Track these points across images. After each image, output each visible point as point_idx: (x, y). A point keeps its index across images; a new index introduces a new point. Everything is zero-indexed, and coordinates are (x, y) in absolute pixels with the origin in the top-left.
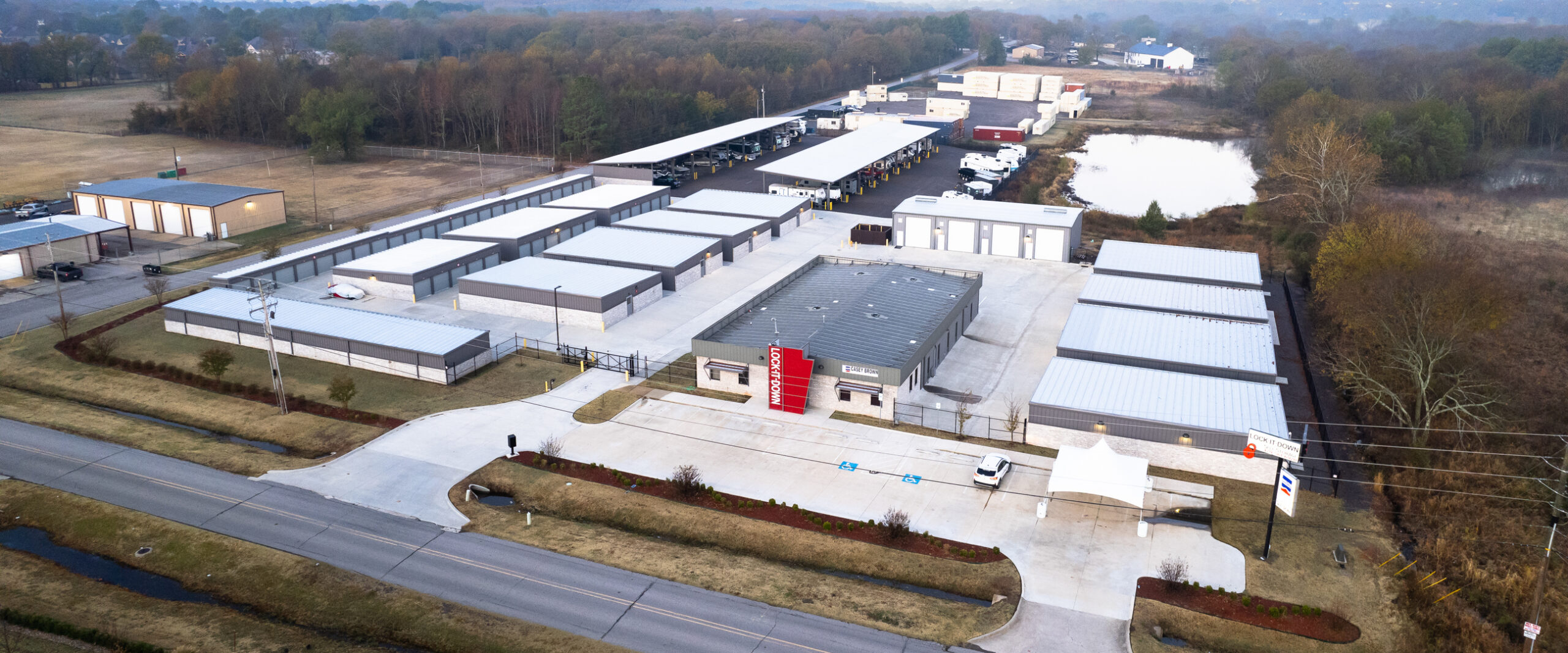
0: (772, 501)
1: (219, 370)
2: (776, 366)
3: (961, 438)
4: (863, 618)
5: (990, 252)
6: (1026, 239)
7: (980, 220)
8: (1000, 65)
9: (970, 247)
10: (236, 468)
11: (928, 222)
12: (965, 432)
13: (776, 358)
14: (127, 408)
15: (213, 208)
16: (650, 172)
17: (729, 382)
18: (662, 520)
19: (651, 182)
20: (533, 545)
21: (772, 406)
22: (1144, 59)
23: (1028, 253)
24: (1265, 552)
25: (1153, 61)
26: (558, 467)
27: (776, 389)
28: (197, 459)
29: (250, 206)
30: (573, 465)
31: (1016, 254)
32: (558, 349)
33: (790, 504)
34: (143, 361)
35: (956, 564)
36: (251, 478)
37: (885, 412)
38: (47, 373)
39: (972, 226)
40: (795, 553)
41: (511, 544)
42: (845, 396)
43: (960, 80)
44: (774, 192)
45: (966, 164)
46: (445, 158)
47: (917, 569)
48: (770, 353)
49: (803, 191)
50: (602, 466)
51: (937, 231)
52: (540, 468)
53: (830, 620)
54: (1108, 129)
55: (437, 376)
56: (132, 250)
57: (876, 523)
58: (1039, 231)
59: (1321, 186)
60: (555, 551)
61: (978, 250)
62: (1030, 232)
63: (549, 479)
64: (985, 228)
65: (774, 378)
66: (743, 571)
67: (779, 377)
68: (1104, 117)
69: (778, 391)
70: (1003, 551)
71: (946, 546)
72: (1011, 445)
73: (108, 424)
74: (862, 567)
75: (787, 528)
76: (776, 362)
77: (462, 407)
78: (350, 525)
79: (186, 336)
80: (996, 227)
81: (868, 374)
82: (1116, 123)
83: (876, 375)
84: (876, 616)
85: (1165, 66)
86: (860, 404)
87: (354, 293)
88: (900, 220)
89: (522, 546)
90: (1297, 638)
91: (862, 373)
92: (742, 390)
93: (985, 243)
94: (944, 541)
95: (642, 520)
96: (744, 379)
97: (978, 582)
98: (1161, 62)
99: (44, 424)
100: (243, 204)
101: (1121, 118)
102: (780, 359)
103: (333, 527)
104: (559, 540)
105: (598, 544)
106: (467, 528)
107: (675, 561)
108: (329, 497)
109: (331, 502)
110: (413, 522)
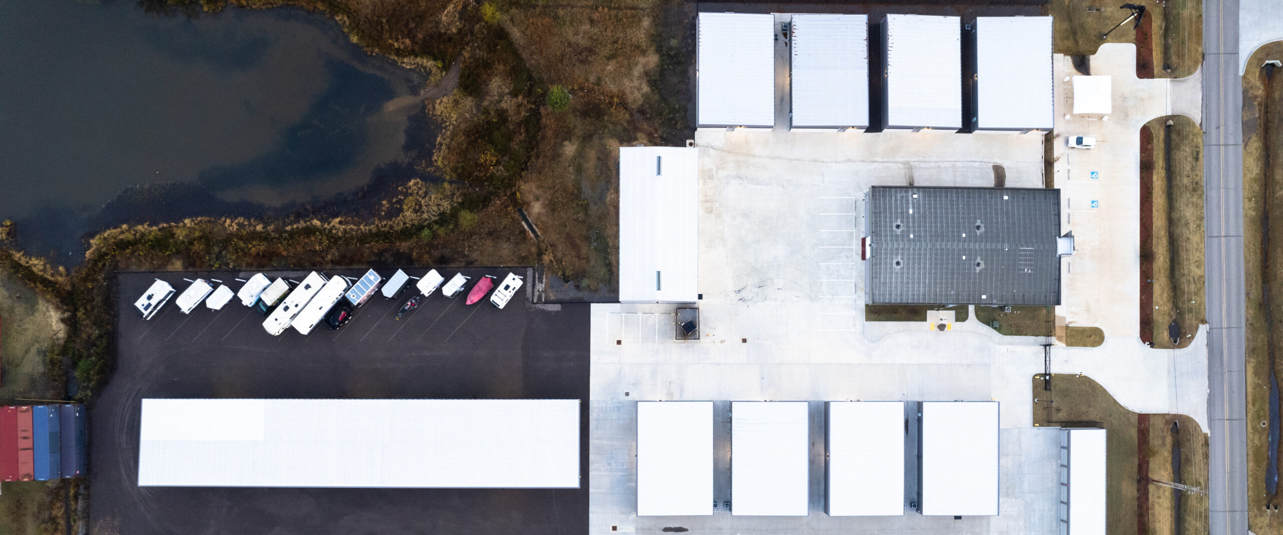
18: (1166, 258)
20: (1203, 292)
36: (1209, 436)
60: (1203, 282)
63: (1157, 318)
103: (1226, 370)
104: (1196, 284)
105: (1191, 269)
106: (1204, 322)
107: (1191, 237)
108: (1208, 391)
109: (1210, 387)
110: (1210, 345)
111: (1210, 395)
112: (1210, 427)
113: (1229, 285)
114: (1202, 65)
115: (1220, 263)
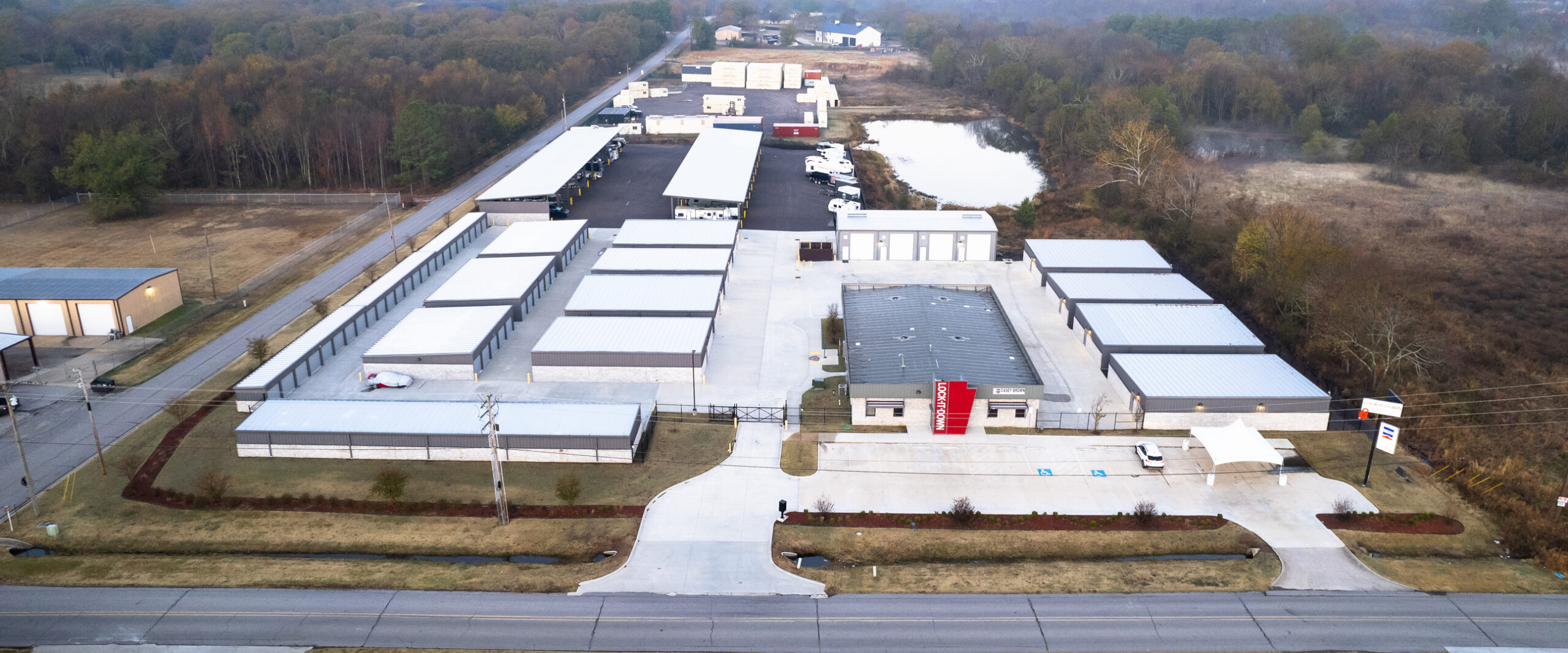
0: (1035, 513)
1: (398, 492)
2: (942, 398)
3: (1096, 432)
4: (1193, 587)
5: (927, 258)
6: (959, 244)
7: (918, 231)
8: (712, 49)
9: (909, 254)
10: (538, 589)
11: (871, 237)
12: (1100, 427)
13: (943, 393)
14: (316, 549)
15: (116, 301)
16: (547, 204)
17: (885, 416)
18: (966, 547)
19: (547, 215)
20: (901, 593)
21: (936, 432)
22: (836, 38)
23: (961, 257)
24: (1365, 481)
25: (845, 39)
26: (836, 521)
27: (941, 417)
28: (486, 586)
29: (150, 292)
30: (847, 517)
31: (950, 256)
32: (695, 410)
33: (1050, 513)
34: (263, 496)
35: (1203, 533)
36: (569, 594)
37: (1029, 421)
38: (164, 528)
39: (911, 237)
40: (1087, 550)
41: (879, 596)
42: (993, 413)
43: (708, 71)
44: (681, 215)
45: (812, 168)
46: (259, 201)
47: (1179, 542)
48: (937, 387)
49: (711, 212)
50: (871, 512)
51: (880, 244)
52: (819, 525)
53: (1173, 594)
54: (873, 117)
55: (625, 456)
56: (36, 364)
57: (1124, 514)
58: (970, 236)
59: (1138, 173)
60: (923, 592)
61: (917, 257)
62: (962, 238)
63: (838, 534)
64: (923, 237)
65: (939, 408)
66: (1075, 574)
67: (944, 406)
68: (860, 104)
69: (943, 419)
70: (1225, 517)
71: (1187, 521)
72: (1135, 432)
73: (336, 570)
74: (1142, 550)
75: (1064, 532)
76: (942, 395)
77: (676, 483)
78: (732, 614)
79: (272, 459)
80: (932, 236)
81: (1016, 393)
82: (879, 110)
83: (1023, 393)
84: (1198, 582)
85: (857, 44)
86: (1005, 417)
87: (404, 381)
88: (845, 237)
89: (889, 596)
90: (1435, 536)
91: (1011, 392)
92: (898, 421)
93: (923, 250)
94: (1184, 518)
95: (950, 550)
96: (899, 412)
97: (1228, 542)
98: (853, 41)
99: (256, 585)
100: (144, 291)
101: (875, 105)
102: (946, 392)
103: (716, 620)
104: (915, 583)
105: (948, 579)
106: (831, 592)
107: (1020, 578)
108: (672, 594)
109: (681, 598)
110: (779, 598)
111: (665, 596)
112: (588, 596)
113: (926, 626)
114: (1416, 591)
115: (979, 615)
